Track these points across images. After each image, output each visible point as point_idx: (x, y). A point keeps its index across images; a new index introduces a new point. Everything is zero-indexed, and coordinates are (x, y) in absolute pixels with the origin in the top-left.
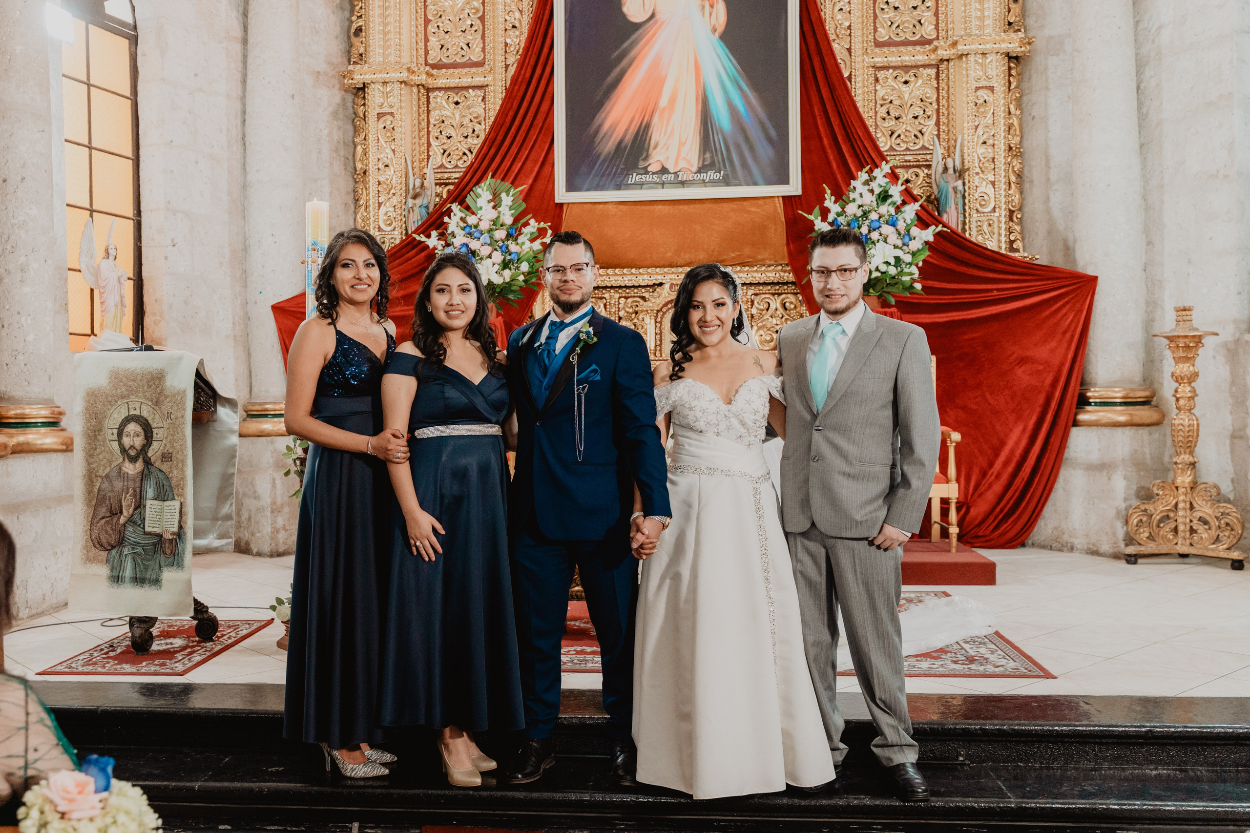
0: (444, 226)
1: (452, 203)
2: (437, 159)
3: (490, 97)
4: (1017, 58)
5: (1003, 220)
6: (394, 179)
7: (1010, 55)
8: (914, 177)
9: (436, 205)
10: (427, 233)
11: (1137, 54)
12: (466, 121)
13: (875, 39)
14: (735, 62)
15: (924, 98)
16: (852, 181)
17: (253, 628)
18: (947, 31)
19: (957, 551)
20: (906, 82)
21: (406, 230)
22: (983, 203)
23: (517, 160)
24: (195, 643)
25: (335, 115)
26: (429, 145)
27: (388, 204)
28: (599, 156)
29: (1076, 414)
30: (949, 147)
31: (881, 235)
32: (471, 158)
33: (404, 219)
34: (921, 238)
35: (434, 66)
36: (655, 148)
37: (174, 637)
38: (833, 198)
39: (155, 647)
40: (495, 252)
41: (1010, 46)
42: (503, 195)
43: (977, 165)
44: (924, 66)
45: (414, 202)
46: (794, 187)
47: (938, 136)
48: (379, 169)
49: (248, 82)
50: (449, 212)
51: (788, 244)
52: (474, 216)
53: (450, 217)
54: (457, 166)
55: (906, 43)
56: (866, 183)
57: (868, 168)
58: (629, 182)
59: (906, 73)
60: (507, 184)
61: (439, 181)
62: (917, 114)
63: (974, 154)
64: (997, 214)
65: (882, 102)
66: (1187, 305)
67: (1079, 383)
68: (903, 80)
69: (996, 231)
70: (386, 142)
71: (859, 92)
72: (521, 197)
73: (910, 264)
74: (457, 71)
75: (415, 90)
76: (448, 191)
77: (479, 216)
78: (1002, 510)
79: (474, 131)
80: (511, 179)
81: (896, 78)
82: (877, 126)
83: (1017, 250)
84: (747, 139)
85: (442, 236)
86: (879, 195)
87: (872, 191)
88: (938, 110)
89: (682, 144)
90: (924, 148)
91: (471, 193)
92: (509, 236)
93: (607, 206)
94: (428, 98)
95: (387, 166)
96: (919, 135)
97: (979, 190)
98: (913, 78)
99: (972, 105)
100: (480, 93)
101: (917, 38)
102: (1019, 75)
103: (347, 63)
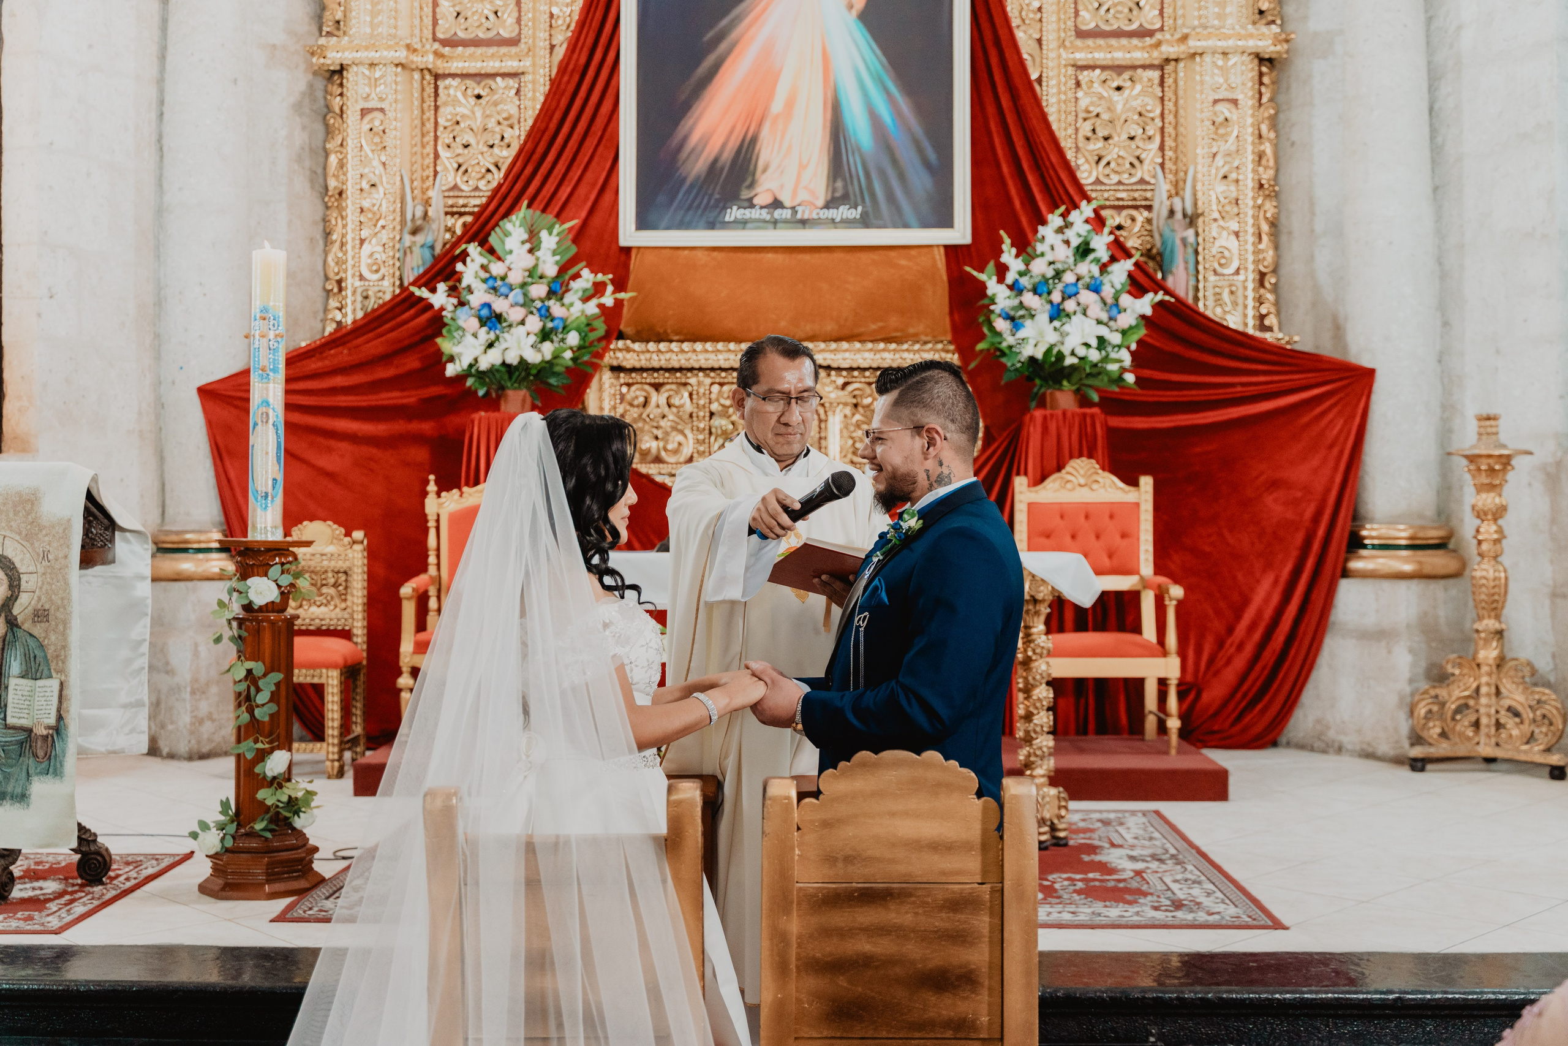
0: (456, 277)
1: (469, 242)
2: (448, 177)
3: (527, 91)
4: (1270, 60)
5: (1250, 286)
6: (384, 205)
7: (1261, 55)
8: (1129, 222)
9: (445, 244)
10: (432, 285)
11: (1429, 63)
12: (491, 124)
13: (1076, 26)
14: (878, 52)
15: (1144, 112)
16: (1040, 228)
17: (163, 865)
18: (1175, 19)
19: (1179, 752)
20: (1119, 88)
21: (401, 279)
22: (1223, 261)
23: (566, 183)
24: (76, 888)
25: (297, 107)
26: (437, 156)
27: (374, 241)
28: (684, 179)
29: (1346, 560)
30: (1177, 182)
31: (1079, 304)
32: (498, 177)
33: (398, 264)
34: (1133, 311)
35: (445, 43)
36: (765, 170)
37: (45, 879)
38: (1014, 251)
39: (18, 892)
40: (530, 317)
41: (1260, 43)
42: (544, 234)
43: (1214, 207)
44: (1144, 67)
45: (413, 238)
46: (961, 232)
47: (1162, 165)
48: (361, 190)
49: (169, 58)
50: (463, 257)
51: (951, 313)
52: (500, 263)
53: (464, 263)
54: (477, 189)
55: (1119, 34)
56: (1060, 230)
57: (1063, 208)
58: (727, 219)
59: (1119, 74)
60: (549, 218)
61: (450, 210)
62: (1133, 134)
63: (1212, 193)
64: (1241, 277)
65: (1085, 115)
66: (1492, 412)
67: (1350, 517)
68: (1115, 84)
69: (1240, 301)
70: (373, 151)
71: (1053, 100)
72: (570, 236)
73: (1119, 347)
74: (480, 51)
75: (417, 76)
76: (464, 225)
77: (507, 262)
78: (1245, 695)
79: (503, 138)
80: (557, 209)
81: (1104, 81)
82: (1078, 149)
83: (1270, 329)
84: (895, 162)
85: (453, 290)
86: (1078, 248)
87: (1067, 242)
88: (1162, 129)
89: (802, 167)
90: (1142, 181)
91: (497, 229)
92: (551, 294)
93: (694, 252)
94: (436, 88)
95: (373, 185)
96: (1136, 162)
97: (1217, 243)
98: (1128, 84)
99: (1208, 123)
100: (512, 83)
101: (1134, 26)
102: (1273, 83)
103: (317, 34)
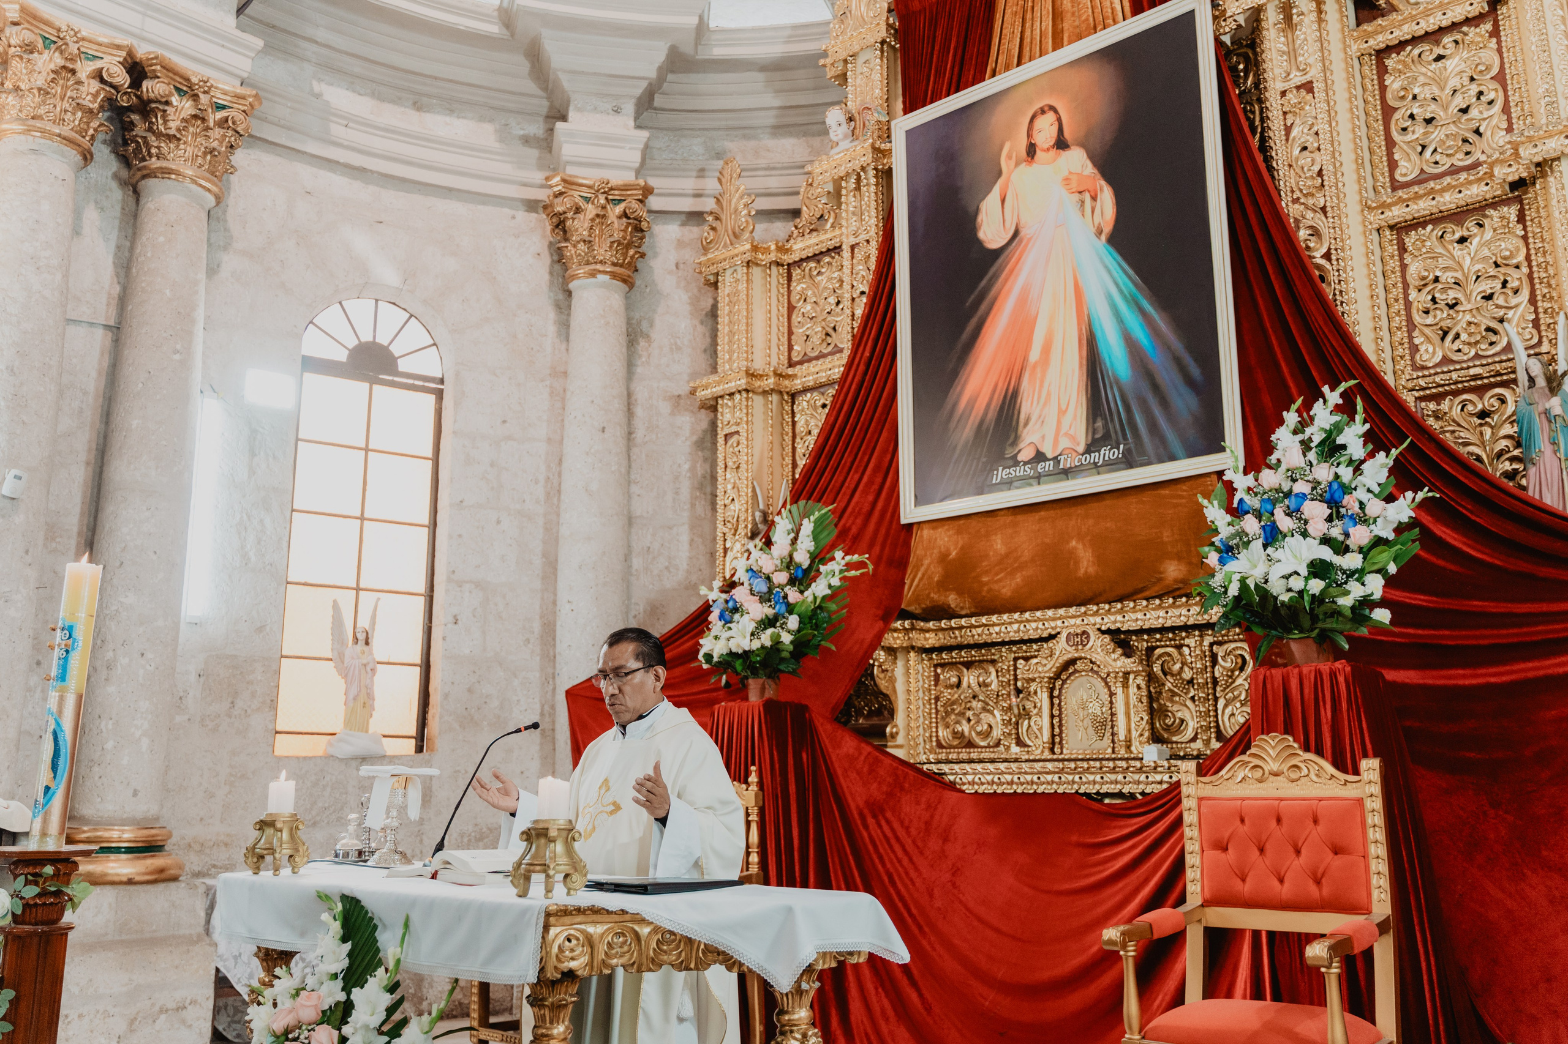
13: (1392, 180)
14: (1131, 272)
15: (1499, 261)
20: (1462, 240)
26: (795, 465)
31: (1299, 520)
35: (797, 364)
42: (805, 522)
44: (1493, 205)
47: (1536, 321)
48: (725, 505)
52: (767, 555)
55: (1452, 173)
56: (1299, 429)
58: (993, 481)
59: (1460, 224)
62: (1489, 291)
68: (1457, 237)
70: (733, 469)
81: (1442, 237)
82: (1411, 325)
84: (1156, 387)
86: (1321, 448)
87: (1306, 443)
88: (1530, 277)
89: (1062, 412)
92: (793, 579)
93: (968, 521)
94: (793, 405)
95: (733, 500)
98: (1475, 230)
101: (1472, 159)
